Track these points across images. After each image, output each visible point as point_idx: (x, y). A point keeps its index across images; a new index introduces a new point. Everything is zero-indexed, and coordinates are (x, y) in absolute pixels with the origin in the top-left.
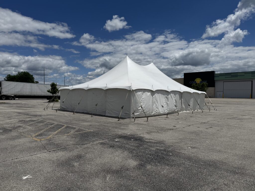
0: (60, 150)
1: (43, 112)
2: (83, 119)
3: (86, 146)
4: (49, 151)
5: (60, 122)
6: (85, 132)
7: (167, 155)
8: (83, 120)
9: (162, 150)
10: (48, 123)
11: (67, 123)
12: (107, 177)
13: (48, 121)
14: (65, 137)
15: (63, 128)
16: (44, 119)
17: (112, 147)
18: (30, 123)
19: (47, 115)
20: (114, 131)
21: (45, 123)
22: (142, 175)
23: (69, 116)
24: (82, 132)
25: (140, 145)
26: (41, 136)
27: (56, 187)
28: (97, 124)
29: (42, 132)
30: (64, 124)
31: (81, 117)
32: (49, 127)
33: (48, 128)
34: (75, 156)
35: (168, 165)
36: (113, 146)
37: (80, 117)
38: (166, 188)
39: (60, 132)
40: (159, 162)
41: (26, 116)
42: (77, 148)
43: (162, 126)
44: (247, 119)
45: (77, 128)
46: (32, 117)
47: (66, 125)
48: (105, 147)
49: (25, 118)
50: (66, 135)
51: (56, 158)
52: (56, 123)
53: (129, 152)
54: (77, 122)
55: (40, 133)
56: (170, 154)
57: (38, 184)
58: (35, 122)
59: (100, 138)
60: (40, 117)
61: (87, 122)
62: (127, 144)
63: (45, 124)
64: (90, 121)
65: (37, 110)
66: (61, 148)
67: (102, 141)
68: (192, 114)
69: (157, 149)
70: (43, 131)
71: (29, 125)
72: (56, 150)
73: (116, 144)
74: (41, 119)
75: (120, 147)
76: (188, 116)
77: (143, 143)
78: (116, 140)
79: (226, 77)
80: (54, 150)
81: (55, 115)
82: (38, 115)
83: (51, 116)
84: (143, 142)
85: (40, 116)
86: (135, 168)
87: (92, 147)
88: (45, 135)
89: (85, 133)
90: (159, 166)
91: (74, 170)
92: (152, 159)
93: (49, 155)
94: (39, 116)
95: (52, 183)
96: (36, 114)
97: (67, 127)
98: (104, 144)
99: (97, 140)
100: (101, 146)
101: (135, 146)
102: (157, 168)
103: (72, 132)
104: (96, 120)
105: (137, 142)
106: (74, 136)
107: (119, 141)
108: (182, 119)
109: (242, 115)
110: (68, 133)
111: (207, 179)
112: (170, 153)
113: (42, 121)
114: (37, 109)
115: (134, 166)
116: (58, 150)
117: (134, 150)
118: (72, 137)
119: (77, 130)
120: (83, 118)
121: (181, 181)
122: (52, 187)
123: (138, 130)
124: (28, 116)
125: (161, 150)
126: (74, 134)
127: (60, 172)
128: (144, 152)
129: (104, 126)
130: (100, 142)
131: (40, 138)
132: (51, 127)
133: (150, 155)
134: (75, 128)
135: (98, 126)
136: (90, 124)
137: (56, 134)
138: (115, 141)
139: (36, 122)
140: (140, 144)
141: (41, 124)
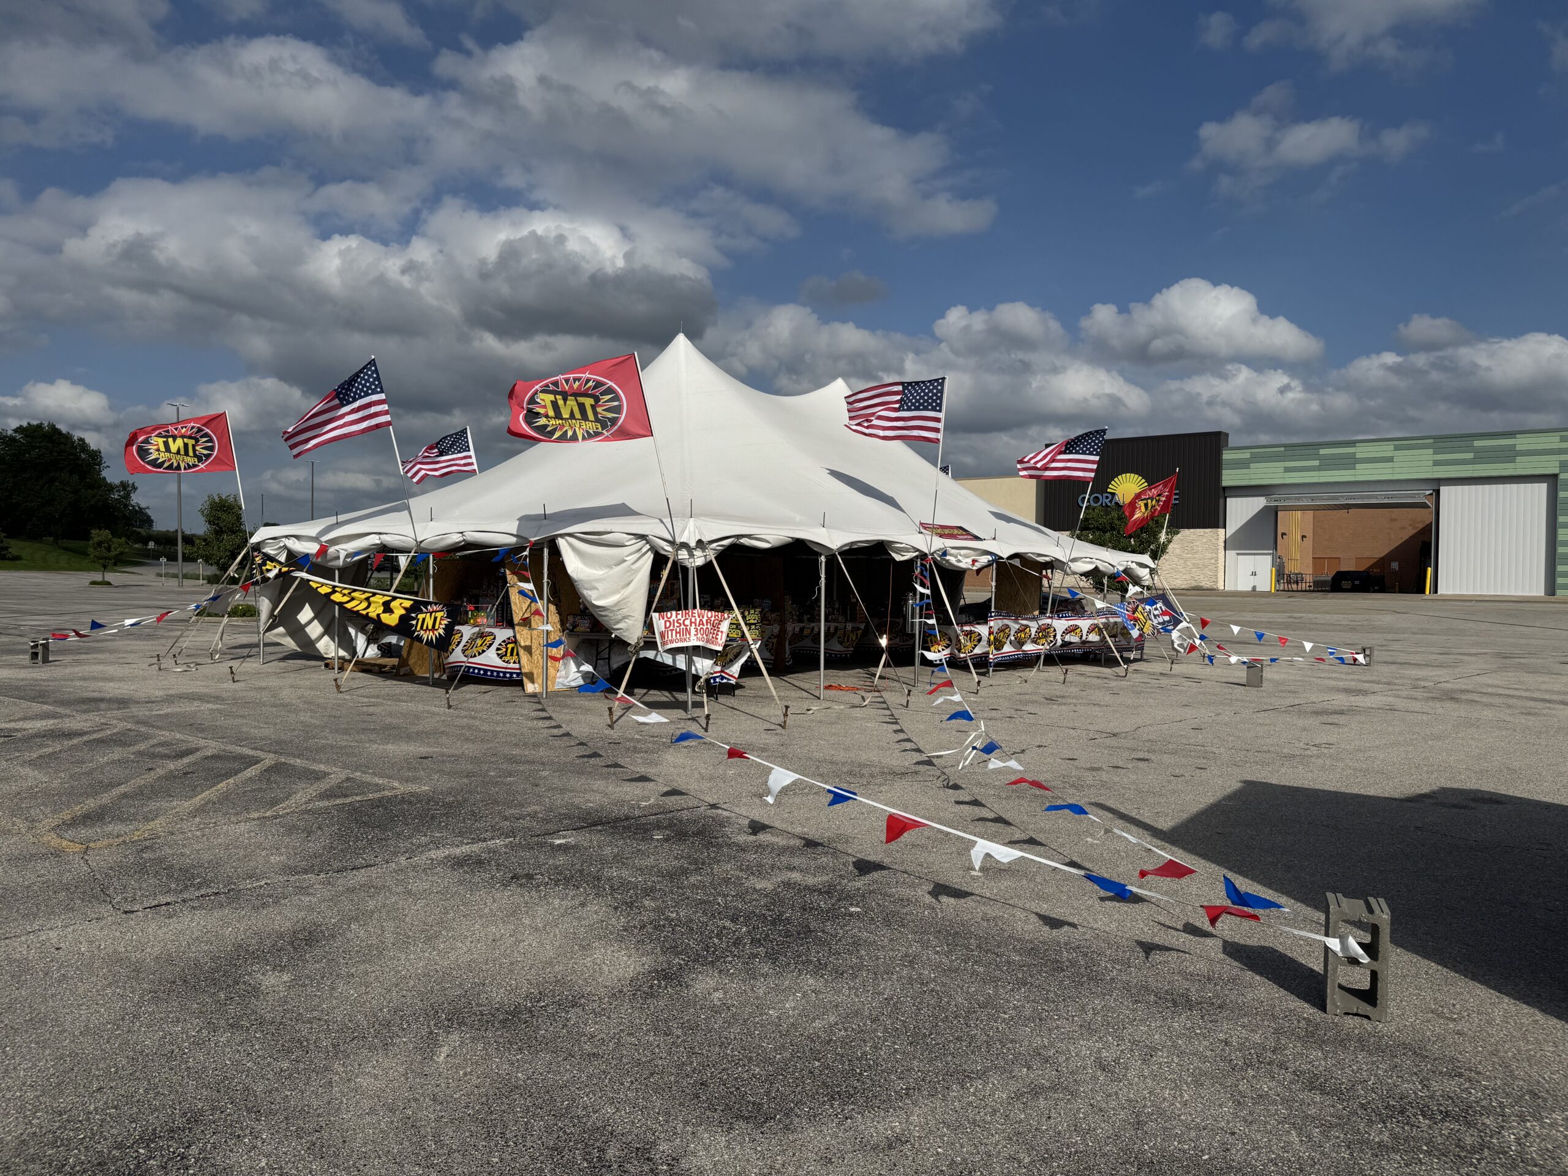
0: (196, 904)
1: (145, 679)
2: (388, 720)
3: (361, 876)
4: (126, 912)
5: (239, 740)
6: (377, 795)
7: (832, 914)
8: (389, 727)
9: (811, 889)
10: (161, 744)
11: (279, 746)
12: (441, 1046)
13: (165, 735)
14: (243, 827)
15: (251, 772)
16: (145, 723)
17: (522, 878)
18: (40, 746)
19: (169, 699)
20: (563, 791)
21: (142, 747)
22: (648, 1031)
23: (305, 702)
24: (358, 798)
25: (693, 867)
26: (93, 826)
27: (116, 1108)
28: (469, 749)
29: (105, 799)
30: (259, 753)
31: (378, 710)
32: (160, 772)
33: (150, 777)
34: (281, 936)
35: (819, 968)
36: (530, 877)
37: (371, 709)
38: (768, 1093)
39: (225, 798)
40: (772, 957)
41: (25, 704)
42: (302, 890)
43: (863, 757)
44: (1368, 711)
45: (337, 775)
46: (68, 712)
47: (272, 755)
48: (476, 879)
49: (19, 720)
50: (256, 815)
51: (157, 951)
52: (212, 747)
53: (616, 908)
54: (342, 740)
55: (91, 804)
56: (853, 909)
57: (9, 1095)
58: (75, 741)
59: (461, 834)
60: (118, 713)
61: (409, 738)
62: (619, 859)
63: (140, 753)
64: (427, 734)
65: (110, 670)
66: (203, 892)
67: (466, 849)
68: (1062, 686)
69: (788, 885)
70: (116, 792)
71: (31, 763)
72: (168, 904)
73: (551, 862)
74: (121, 726)
75: (567, 880)
76: (1035, 698)
77: (713, 855)
78: (558, 842)
79: (1287, 470)
80: (156, 902)
81: (218, 699)
82: (110, 701)
83: (194, 706)
84: (720, 846)
85: (123, 703)
86: (621, 992)
87: (399, 883)
88: (122, 820)
89: (380, 803)
90: (765, 976)
91: (254, 1012)
92: (737, 942)
93: (118, 934)
94: (116, 706)
95: (100, 1089)
96: (96, 695)
97: (277, 768)
98: (480, 862)
99: (437, 844)
100: (457, 874)
101: (660, 873)
102: (753, 986)
103: (303, 795)
104: (470, 727)
105: (677, 849)
106: (301, 824)
107: (573, 847)
108: (994, 714)
109: (1347, 691)
110: (274, 802)
111: (1012, 1041)
112: (852, 905)
113: (125, 733)
114: (111, 663)
115: (619, 980)
116: (184, 901)
117: (648, 892)
118: (291, 830)
119: (330, 790)
120: (390, 714)
121: (865, 1053)
122: (92, 1108)
123: (711, 778)
124: (37, 708)
125: (807, 888)
126: (307, 812)
127: (161, 1028)
128: (702, 902)
129: (512, 760)
130: (457, 851)
131: (84, 832)
132: (171, 771)
133: (734, 919)
134: (319, 776)
135: (474, 760)
136: (423, 750)
137: (193, 814)
138: (552, 845)
139: (85, 743)
140: (696, 861)
141: (117, 753)
